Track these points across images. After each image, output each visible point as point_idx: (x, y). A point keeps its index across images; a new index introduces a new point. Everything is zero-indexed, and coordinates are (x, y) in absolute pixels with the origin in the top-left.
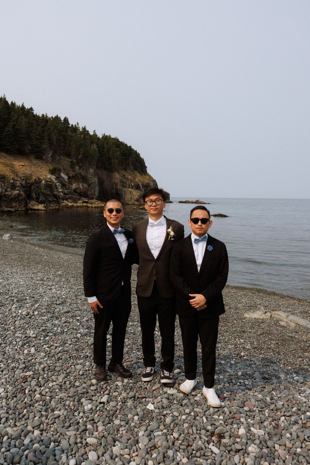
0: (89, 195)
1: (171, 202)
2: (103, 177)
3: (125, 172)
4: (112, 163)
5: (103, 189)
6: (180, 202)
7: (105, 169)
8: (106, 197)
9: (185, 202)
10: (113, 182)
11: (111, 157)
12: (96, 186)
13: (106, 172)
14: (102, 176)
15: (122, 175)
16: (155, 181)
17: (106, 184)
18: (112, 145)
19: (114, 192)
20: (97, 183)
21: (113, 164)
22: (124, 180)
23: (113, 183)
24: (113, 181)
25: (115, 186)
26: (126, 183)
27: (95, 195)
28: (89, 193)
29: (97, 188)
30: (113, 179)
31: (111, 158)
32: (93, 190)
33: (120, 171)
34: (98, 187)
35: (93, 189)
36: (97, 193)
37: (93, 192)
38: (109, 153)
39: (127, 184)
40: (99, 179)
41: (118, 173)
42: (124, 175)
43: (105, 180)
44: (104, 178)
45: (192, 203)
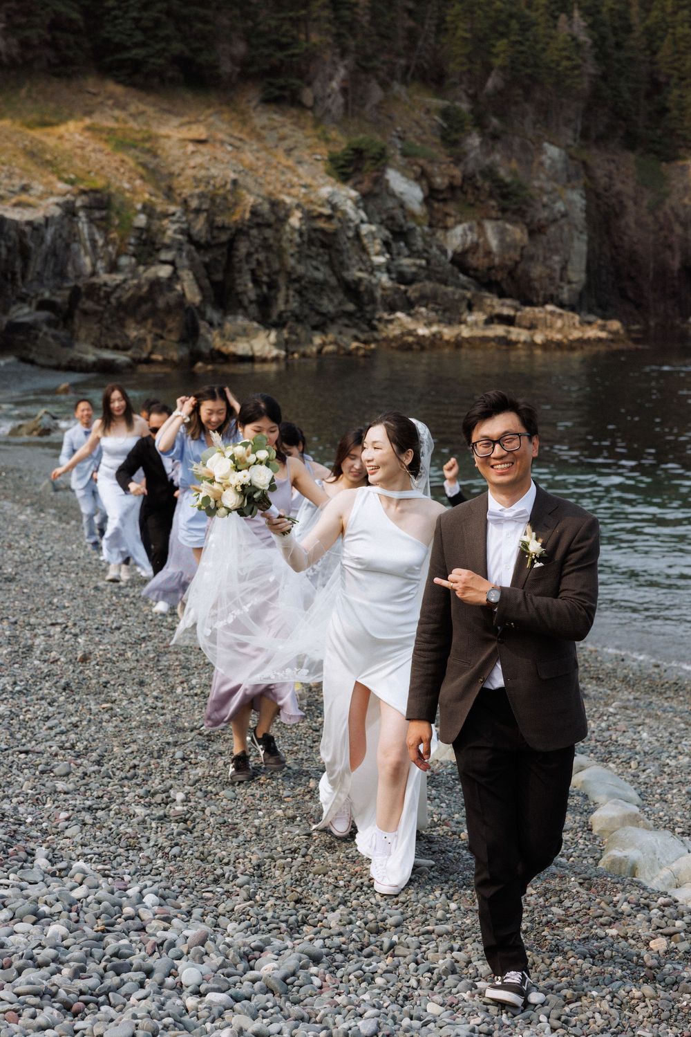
0: (537, 285)
2: (618, 186)
4: (667, 110)
5: (616, 247)
7: (631, 142)
8: (631, 294)
10: (669, 212)
11: (662, 79)
12: (576, 234)
13: (632, 156)
14: (611, 178)
17: (632, 225)
18: (675, 13)
20: (579, 216)
21: (675, 113)
23: (672, 218)
24: (672, 208)
25: (678, 230)
27: (570, 282)
28: (537, 271)
29: (580, 246)
30: (667, 195)
31: (667, 84)
32: (556, 258)
34: (585, 237)
35: (556, 251)
36: (577, 274)
37: (557, 267)
38: (654, 53)
40: (592, 194)
43: (629, 204)
44: (619, 194)
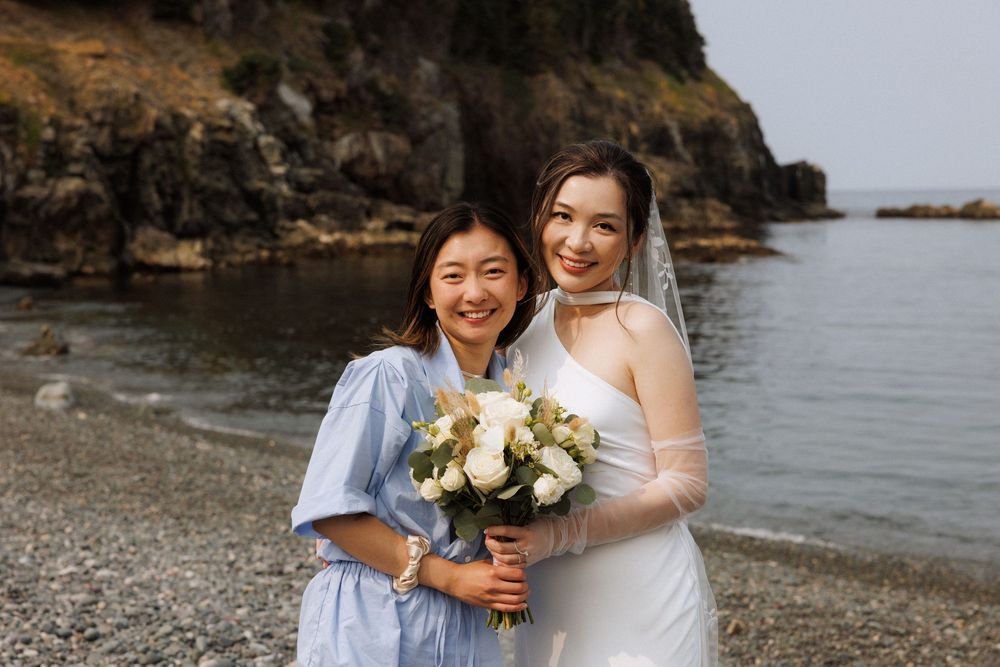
0: (419, 192)
1: (835, 215)
2: (487, 99)
3: (594, 70)
4: (528, 28)
5: (487, 156)
6: (884, 214)
7: (496, 57)
9: (913, 213)
10: (533, 121)
12: (453, 143)
13: (497, 71)
14: (480, 91)
15: (579, 85)
16: (746, 109)
17: (500, 134)
20: (454, 126)
21: (534, 30)
22: (592, 111)
23: (537, 128)
24: (537, 119)
25: (543, 139)
26: (599, 125)
27: (449, 189)
28: (419, 179)
29: (457, 155)
30: (533, 106)
31: (526, 3)
32: (436, 167)
33: (570, 63)
34: (460, 147)
35: (435, 160)
36: (456, 181)
37: (437, 175)
40: (465, 107)
41: (561, 73)
42: (590, 86)
43: (497, 114)
44: (488, 105)
45: (948, 214)
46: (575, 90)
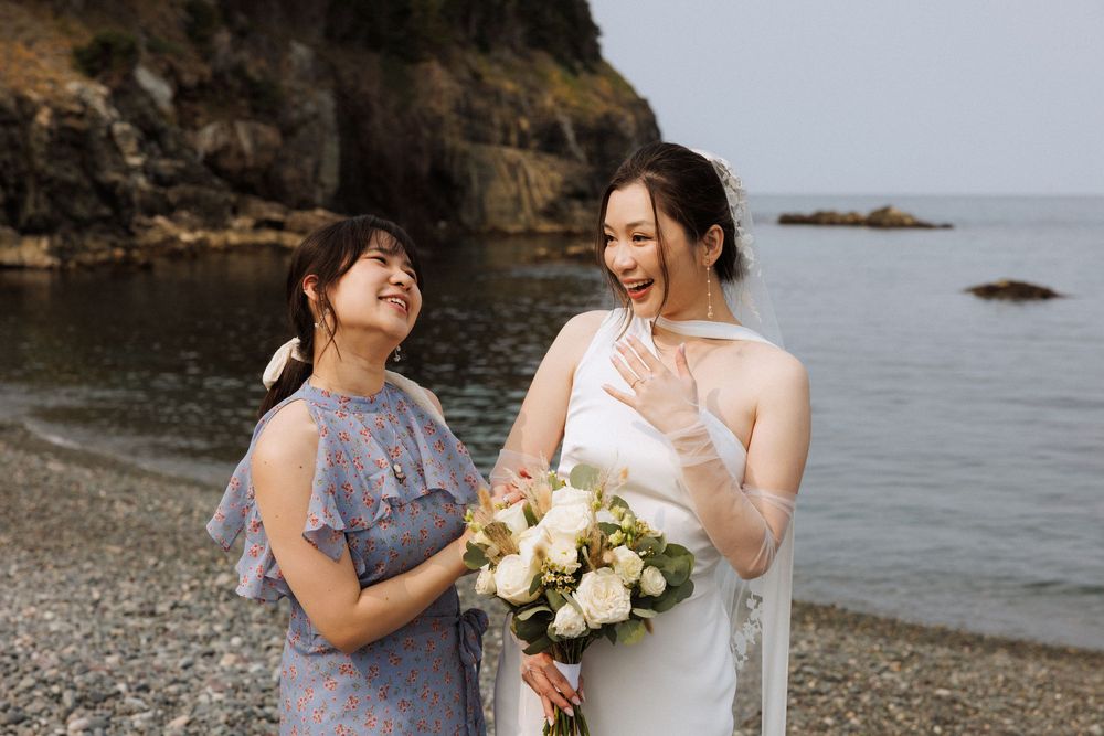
0: (290, 188)
2: (365, 88)
3: (481, 59)
4: (410, 11)
5: (365, 150)
6: (787, 220)
7: (375, 43)
9: (818, 220)
10: (415, 113)
12: (328, 135)
13: (377, 58)
14: (357, 79)
15: (465, 75)
16: (643, 105)
17: (380, 127)
19: (424, 167)
20: (329, 117)
21: (418, 14)
22: (479, 104)
23: (420, 120)
24: (419, 111)
25: (426, 133)
26: (486, 119)
27: (323, 186)
28: (289, 173)
29: (332, 149)
30: (415, 97)
32: (308, 161)
33: (456, 51)
34: (336, 139)
35: (307, 154)
36: (330, 177)
37: (310, 170)
39: (492, 125)
40: (342, 96)
41: (446, 62)
42: (477, 76)
43: (376, 105)
44: (366, 95)
45: (854, 222)
46: (461, 81)
